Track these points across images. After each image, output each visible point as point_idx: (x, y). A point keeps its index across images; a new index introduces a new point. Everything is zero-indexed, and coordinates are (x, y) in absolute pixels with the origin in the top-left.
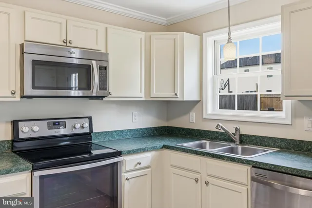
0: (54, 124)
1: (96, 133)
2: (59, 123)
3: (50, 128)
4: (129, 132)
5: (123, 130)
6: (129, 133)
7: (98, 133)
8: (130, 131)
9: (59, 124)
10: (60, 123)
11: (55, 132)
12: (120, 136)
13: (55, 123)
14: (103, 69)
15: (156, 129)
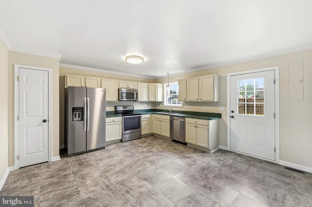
1: (134, 110)
10: (126, 107)
14: (137, 94)
15: (151, 110)
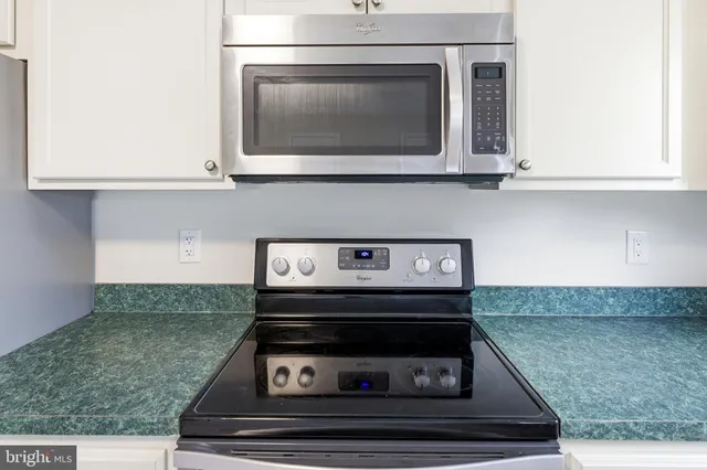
0: (358, 254)
1: (488, 289)
2: (370, 252)
3: (343, 265)
4: (614, 295)
5: (587, 289)
6: (611, 300)
7: (498, 289)
8: (616, 292)
9: (370, 256)
10: (375, 254)
11: (358, 278)
12: (577, 306)
13: (361, 253)
